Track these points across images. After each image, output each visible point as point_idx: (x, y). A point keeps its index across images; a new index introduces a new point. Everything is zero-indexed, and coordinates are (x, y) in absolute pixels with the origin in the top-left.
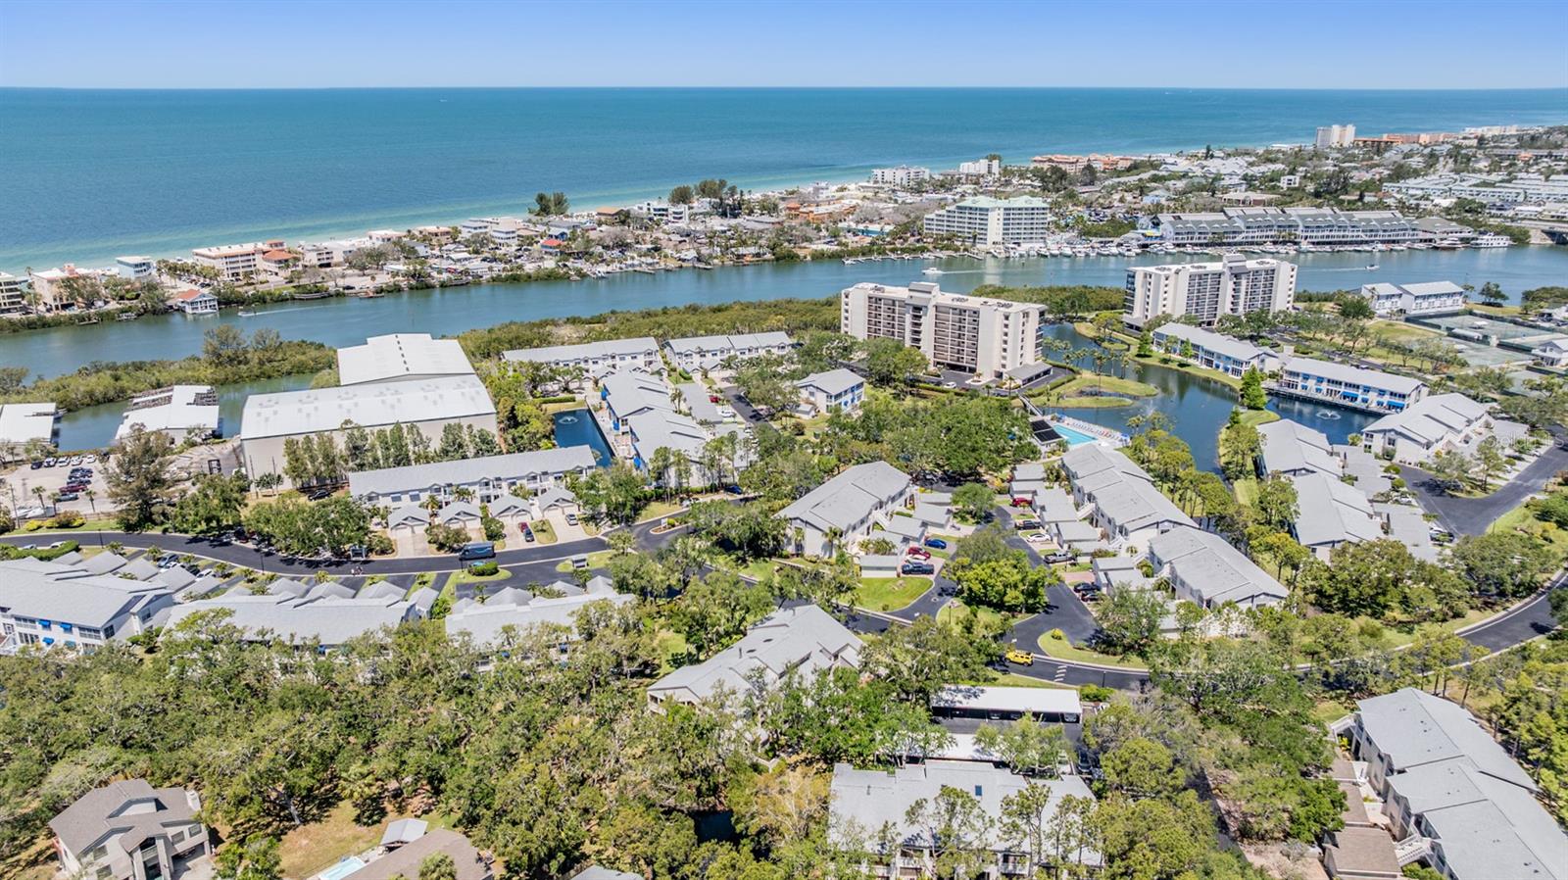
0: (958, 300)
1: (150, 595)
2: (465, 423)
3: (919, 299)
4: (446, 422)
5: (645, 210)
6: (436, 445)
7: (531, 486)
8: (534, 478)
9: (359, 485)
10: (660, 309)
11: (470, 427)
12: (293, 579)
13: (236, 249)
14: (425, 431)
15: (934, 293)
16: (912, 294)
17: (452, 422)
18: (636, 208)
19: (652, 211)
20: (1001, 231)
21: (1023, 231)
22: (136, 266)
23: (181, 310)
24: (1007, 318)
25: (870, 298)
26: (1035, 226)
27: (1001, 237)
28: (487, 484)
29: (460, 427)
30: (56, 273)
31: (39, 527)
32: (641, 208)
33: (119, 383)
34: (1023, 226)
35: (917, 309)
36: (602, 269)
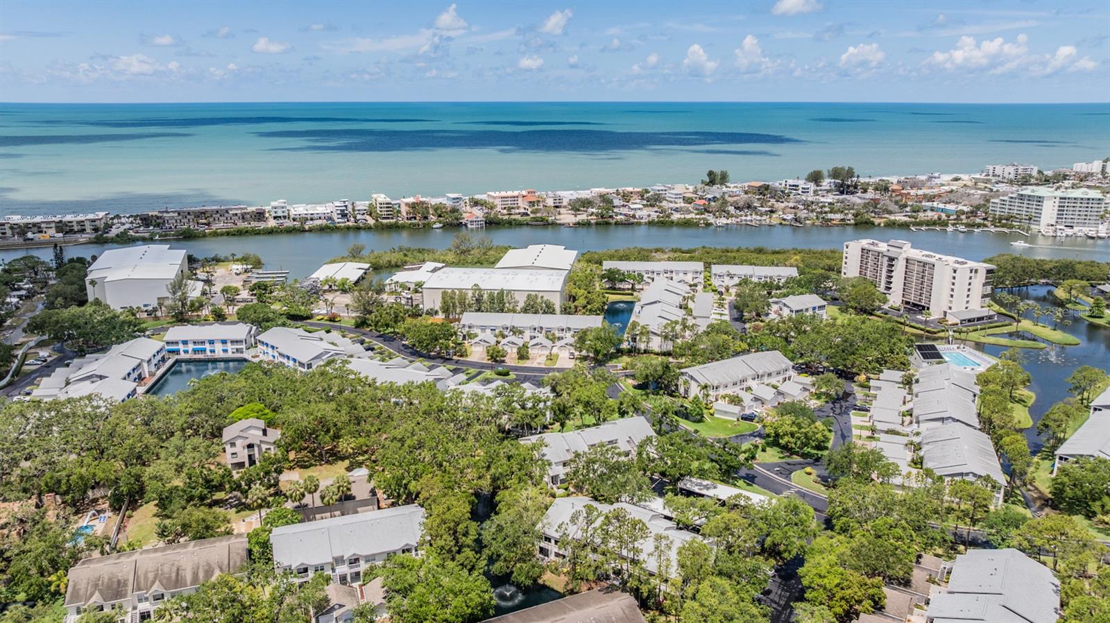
0: (927, 256)
1: (333, 352)
2: (540, 295)
3: (894, 252)
4: (528, 293)
5: (783, 185)
6: (521, 305)
7: (557, 334)
8: (563, 330)
9: (469, 318)
10: (736, 248)
11: (542, 297)
12: (403, 358)
13: (510, 193)
14: (517, 296)
15: (904, 249)
16: (891, 248)
17: (533, 293)
18: (777, 184)
19: (788, 187)
20: (1055, 216)
21: (1076, 217)
22: (454, 199)
23: (466, 225)
24: (955, 272)
25: (863, 249)
26: (1089, 213)
27: (1055, 220)
28: (535, 329)
29: (536, 296)
30: (411, 200)
31: (322, 319)
32: (781, 184)
33: (406, 258)
34: (1077, 213)
35: (891, 259)
36: (723, 221)
